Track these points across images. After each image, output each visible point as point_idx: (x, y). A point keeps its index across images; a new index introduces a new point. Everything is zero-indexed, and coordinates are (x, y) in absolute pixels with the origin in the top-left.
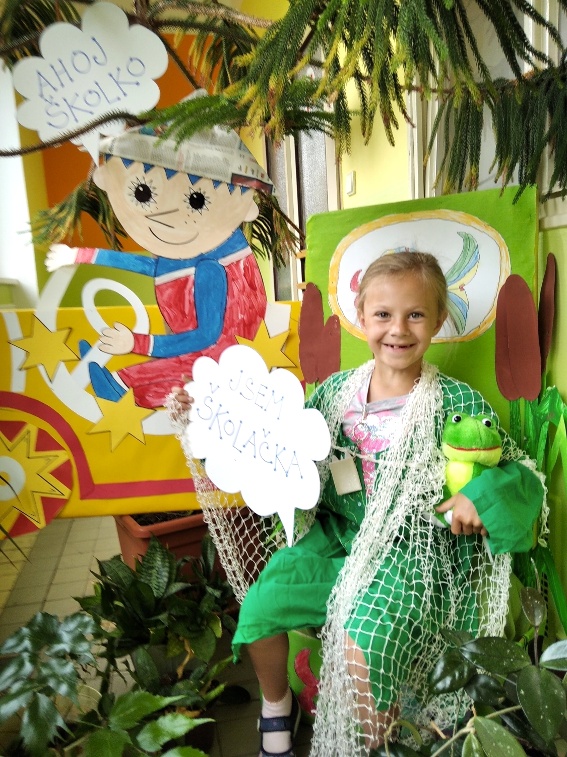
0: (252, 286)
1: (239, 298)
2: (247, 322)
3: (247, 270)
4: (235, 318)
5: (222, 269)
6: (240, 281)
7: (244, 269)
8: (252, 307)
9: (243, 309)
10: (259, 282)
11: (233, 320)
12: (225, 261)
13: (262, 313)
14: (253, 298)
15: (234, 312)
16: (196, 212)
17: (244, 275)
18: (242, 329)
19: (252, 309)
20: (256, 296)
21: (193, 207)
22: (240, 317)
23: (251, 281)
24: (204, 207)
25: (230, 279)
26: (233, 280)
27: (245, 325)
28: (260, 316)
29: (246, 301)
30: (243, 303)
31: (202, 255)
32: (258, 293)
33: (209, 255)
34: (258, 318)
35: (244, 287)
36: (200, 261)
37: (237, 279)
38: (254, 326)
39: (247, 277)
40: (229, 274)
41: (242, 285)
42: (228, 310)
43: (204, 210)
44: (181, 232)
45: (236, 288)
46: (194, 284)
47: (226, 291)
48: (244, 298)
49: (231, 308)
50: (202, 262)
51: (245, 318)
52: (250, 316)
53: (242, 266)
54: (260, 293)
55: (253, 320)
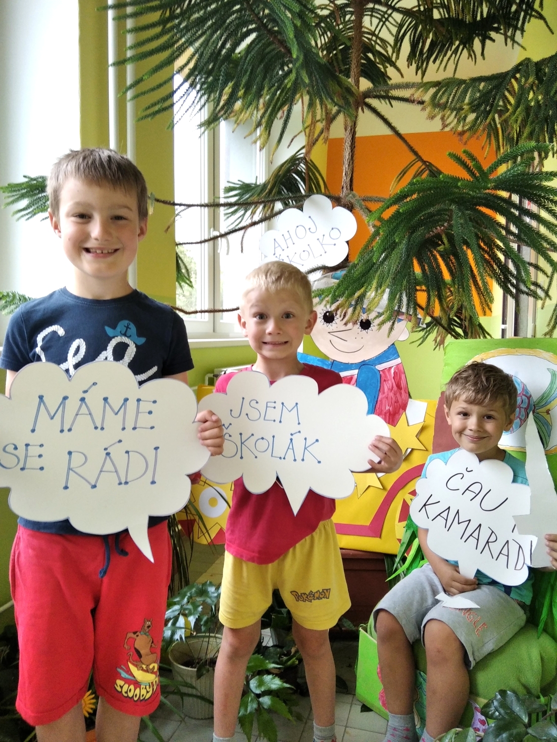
0: (399, 386)
1: (388, 394)
2: (392, 413)
3: (396, 375)
4: (383, 409)
5: (378, 373)
6: (389, 382)
7: (394, 373)
8: (397, 402)
9: (390, 403)
10: (404, 384)
11: (382, 410)
12: (380, 367)
13: (404, 407)
14: (398, 395)
15: (383, 405)
16: (364, 332)
17: (394, 378)
18: (388, 417)
19: (397, 403)
20: (401, 394)
21: (362, 328)
22: (387, 409)
23: (398, 383)
24: (370, 329)
25: (382, 380)
26: (385, 380)
27: (390, 414)
28: (403, 409)
29: (392, 397)
30: (390, 398)
31: (364, 361)
32: (403, 392)
33: (370, 361)
34: (401, 410)
35: (392, 387)
36: (363, 365)
37: (388, 380)
38: (397, 416)
39: (396, 380)
40: (382, 377)
41: (391, 384)
42: (379, 402)
43: (369, 331)
44: (351, 345)
45: (386, 387)
46: (356, 381)
47: (379, 388)
48: (391, 394)
49: (381, 401)
50: (363, 366)
51: (391, 409)
52: (395, 408)
53: (392, 371)
54: (404, 392)
55: (397, 412)
